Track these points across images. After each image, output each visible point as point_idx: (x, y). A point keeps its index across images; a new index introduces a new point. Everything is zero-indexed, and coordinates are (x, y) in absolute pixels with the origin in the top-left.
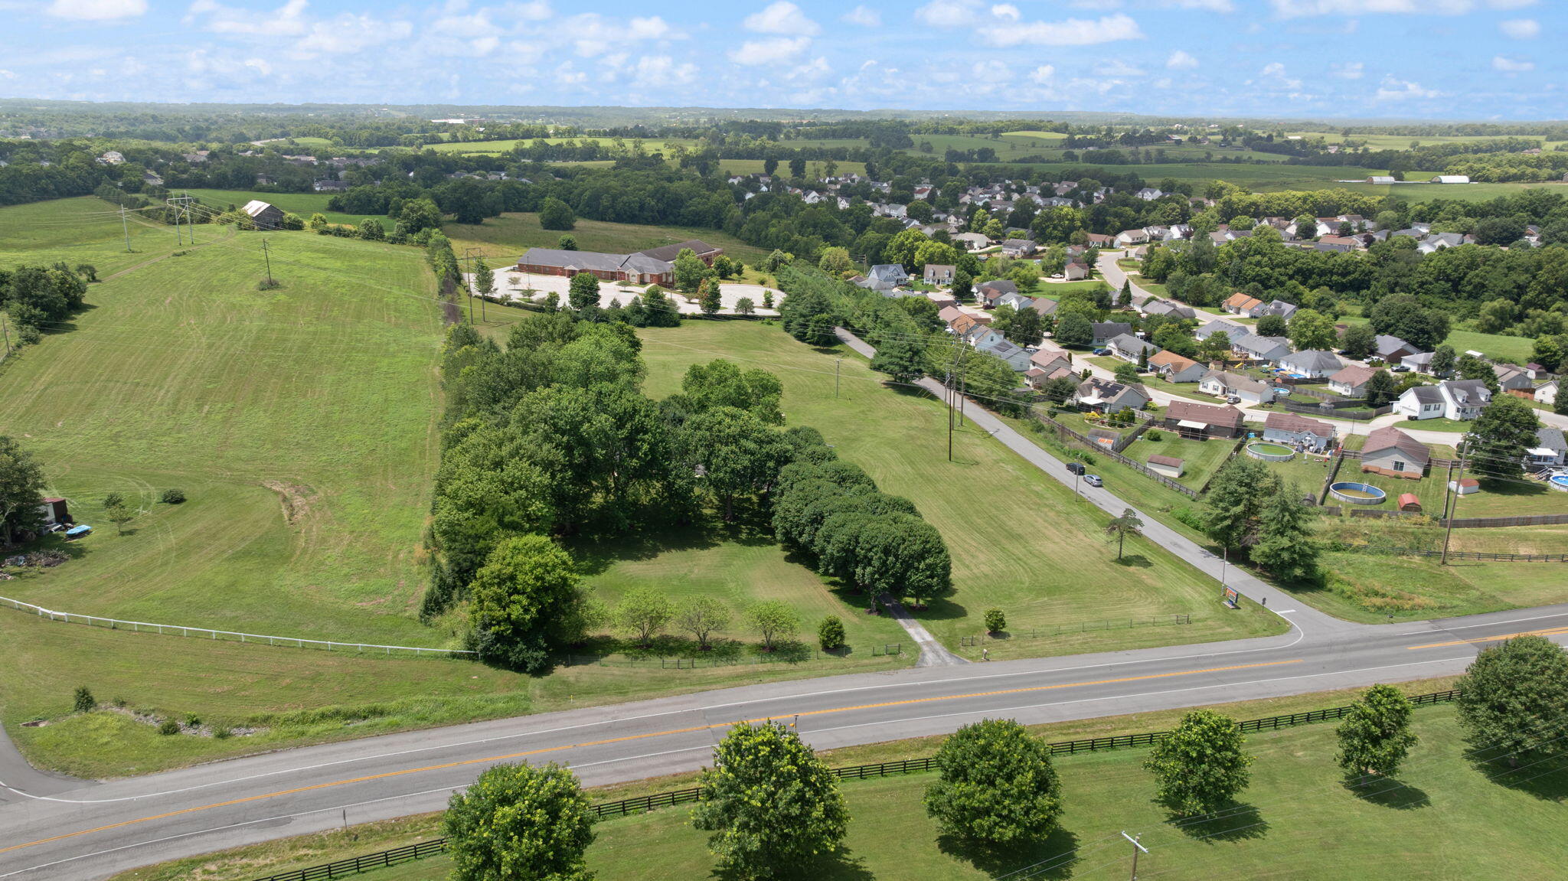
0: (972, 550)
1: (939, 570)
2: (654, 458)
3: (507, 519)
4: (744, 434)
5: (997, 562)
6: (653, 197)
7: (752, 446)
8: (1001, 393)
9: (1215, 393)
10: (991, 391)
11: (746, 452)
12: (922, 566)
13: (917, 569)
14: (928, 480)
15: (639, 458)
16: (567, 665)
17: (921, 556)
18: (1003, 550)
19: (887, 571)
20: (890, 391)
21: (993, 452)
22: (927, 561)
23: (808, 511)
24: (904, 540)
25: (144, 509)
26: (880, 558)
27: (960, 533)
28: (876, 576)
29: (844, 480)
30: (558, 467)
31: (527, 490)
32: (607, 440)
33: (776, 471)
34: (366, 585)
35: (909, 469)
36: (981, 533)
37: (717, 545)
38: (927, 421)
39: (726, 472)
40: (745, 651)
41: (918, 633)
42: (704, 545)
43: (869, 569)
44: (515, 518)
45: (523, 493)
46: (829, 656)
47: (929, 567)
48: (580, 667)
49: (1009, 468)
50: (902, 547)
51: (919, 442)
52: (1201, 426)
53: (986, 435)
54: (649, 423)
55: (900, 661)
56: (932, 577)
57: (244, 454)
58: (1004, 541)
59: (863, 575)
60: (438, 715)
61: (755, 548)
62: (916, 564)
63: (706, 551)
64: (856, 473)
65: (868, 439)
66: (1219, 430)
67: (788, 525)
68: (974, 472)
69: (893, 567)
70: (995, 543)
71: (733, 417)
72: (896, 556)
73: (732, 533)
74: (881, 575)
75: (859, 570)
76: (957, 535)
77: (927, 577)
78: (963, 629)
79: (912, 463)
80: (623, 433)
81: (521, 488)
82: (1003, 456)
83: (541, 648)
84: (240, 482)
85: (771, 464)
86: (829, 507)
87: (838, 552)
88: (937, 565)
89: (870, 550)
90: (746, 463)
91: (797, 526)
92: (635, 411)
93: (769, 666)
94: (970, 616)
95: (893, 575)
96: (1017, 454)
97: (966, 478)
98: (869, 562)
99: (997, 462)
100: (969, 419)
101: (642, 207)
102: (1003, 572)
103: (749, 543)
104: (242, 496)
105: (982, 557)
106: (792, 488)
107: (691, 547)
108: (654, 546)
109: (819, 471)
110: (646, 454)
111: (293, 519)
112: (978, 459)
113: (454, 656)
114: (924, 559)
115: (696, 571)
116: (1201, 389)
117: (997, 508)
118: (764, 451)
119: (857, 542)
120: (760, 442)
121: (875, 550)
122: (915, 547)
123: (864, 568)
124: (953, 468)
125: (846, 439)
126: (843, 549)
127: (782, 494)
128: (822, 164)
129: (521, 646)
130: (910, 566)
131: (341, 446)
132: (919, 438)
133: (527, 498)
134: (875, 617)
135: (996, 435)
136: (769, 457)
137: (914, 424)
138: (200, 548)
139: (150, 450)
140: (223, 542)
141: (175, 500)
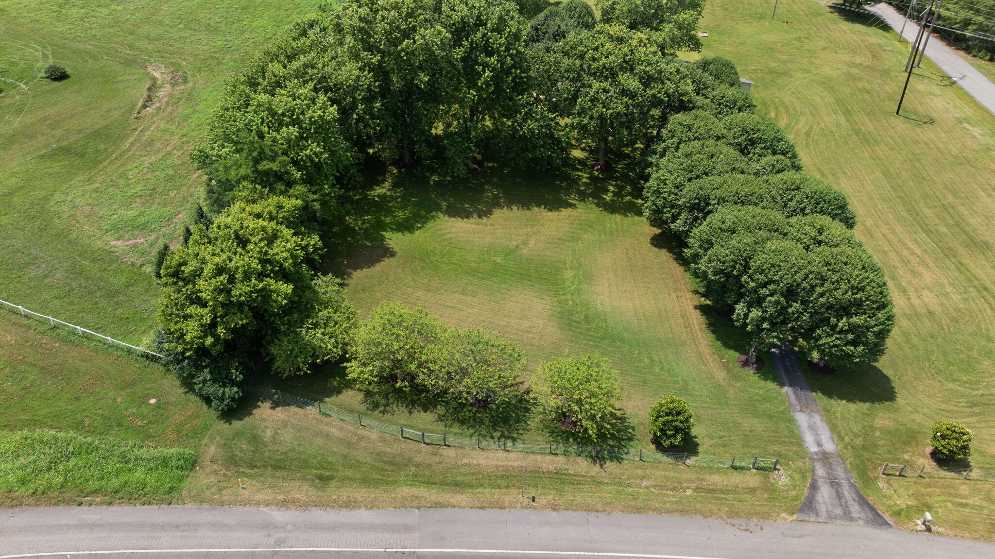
0: (914, 261)
2: (499, 89)
3: (264, 166)
4: (628, 66)
5: (949, 289)
7: (633, 84)
8: (981, 28)
10: (966, 23)
11: (624, 92)
13: (833, 328)
14: (866, 139)
15: (479, 90)
16: (276, 405)
17: (844, 310)
18: (960, 266)
19: (784, 322)
20: (836, 16)
21: (955, 107)
22: (855, 320)
23: (690, 190)
24: (823, 280)
25: (24, 84)
26: (778, 303)
27: (899, 229)
28: (765, 325)
29: (752, 142)
30: (360, 96)
31: (300, 127)
32: (432, 63)
33: (663, 119)
34: (142, 214)
35: (842, 121)
36: (928, 232)
37: (572, 206)
38: (874, 57)
39: (591, 118)
40: (535, 420)
41: (812, 428)
42: (556, 204)
43: (755, 313)
44: (275, 166)
45: (294, 131)
46: (659, 456)
48: (294, 409)
49: (976, 131)
50: (819, 290)
51: (860, 85)
53: (949, 82)
54: (499, 41)
55: (771, 490)
56: (854, 343)
57: (154, 32)
58: (962, 251)
59: (746, 316)
60: (41, 483)
61: (618, 217)
62: (833, 320)
63: (555, 213)
64: (771, 134)
65: (798, 75)
67: (660, 202)
68: (927, 134)
69: (797, 319)
70: (948, 253)
71: (620, 40)
72: (803, 302)
73: (595, 191)
74: (773, 324)
75: (740, 308)
76: (893, 232)
77: (848, 343)
78: (886, 431)
79: (847, 113)
80: (458, 53)
81: (294, 123)
82: (968, 112)
83: (233, 383)
84: (129, 63)
85: (656, 112)
86: (719, 193)
87: (715, 273)
88: (868, 328)
89: (764, 285)
90: (621, 108)
91: (672, 207)
92: (480, 23)
93: (559, 462)
94: (900, 400)
95: (792, 329)
96: (988, 112)
97: (916, 142)
98: (759, 302)
99: (959, 121)
100: (928, 59)
102: (957, 310)
103: (611, 208)
104: (121, 78)
105: (927, 277)
106: (677, 148)
107: (539, 206)
108: (496, 197)
109: (719, 127)
110: (488, 85)
111: (144, 112)
112: (934, 115)
113: (147, 357)
114: (848, 315)
115: (532, 243)
117: (955, 194)
118: (650, 92)
119: (747, 266)
120: (647, 81)
121: (772, 287)
122: (838, 294)
123: (749, 306)
124: (900, 125)
125: (772, 72)
126: (722, 271)
127: (663, 155)
129: (206, 374)
130: (825, 321)
131: (245, 31)
132: (861, 79)
133: (301, 138)
134: (750, 373)
135: (961, 83)
136: (656, 102)
137: (858, 60)
138: (32, 137)
139: (82, 19)
140: (58, 133)
141: (59, 76)
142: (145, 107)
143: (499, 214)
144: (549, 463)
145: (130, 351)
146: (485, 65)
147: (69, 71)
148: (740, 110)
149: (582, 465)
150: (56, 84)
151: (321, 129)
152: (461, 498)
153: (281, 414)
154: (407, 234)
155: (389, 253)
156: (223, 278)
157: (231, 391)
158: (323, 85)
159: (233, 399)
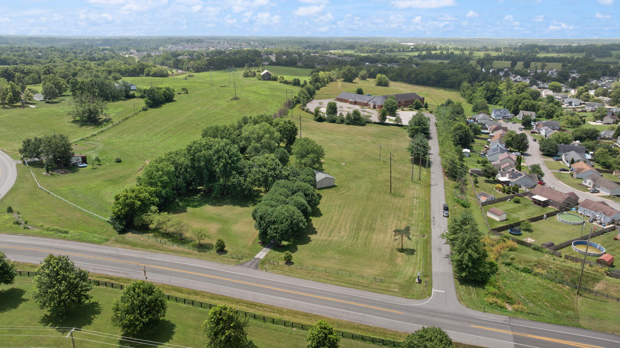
1: (279, 231)
5: (345, 237)
6: (434, 75)
9: (589, 186)
12: (273, 227)
16: (132, 233)
18: (357, 233)
21: (418, 193)
25: (108, 162)
31: (163, 172)
35: (366, 193)
36: (358, 224)
40: (191, 244)
41: (261, 254)
46: (215, 253)
47: (275, 229)
48: (136, 235)
49: (416, 201)
51: (387, 184)
52: (543, 199)
53: (428, 186)
55: (238, 262)
57: (154, 151)
58: (363, 230)
65: (366, 179)
66: (554, 204)
68: (395, 200)
70: (358, 229)
82: (422, 196)
83: (123, 225)
84: (141, 159)
97: (387, 202)
100: (430, 178)
101: (428, 79)
102: (341, 241)
104: (136, 163)
112: (406, 195)
113: (108, 222)
115: (228, 214)
116: (584, 183)
117: (382, 216)
128: (539, 64)
129: (118, 223)
135: (432, 187)
138: (104, 176)
139: (134, 146)
140: (111, 176)
141: (119, 161)
142: (139, 171)
143: (225, 206)
144: (187, 250)
145: (104, 221)
146: (222, 162)
147: (122, 160)
148: (305, 182)
149: (196, 252)
150: (117, 163)
151: (168, 173)
152: (162, 252)
153: (133, 235)
154: (194, 208)
155: (186, 212)
156: (126, 198)
157: (122, 227)
158: (173, 163)
159: (122, 228)
